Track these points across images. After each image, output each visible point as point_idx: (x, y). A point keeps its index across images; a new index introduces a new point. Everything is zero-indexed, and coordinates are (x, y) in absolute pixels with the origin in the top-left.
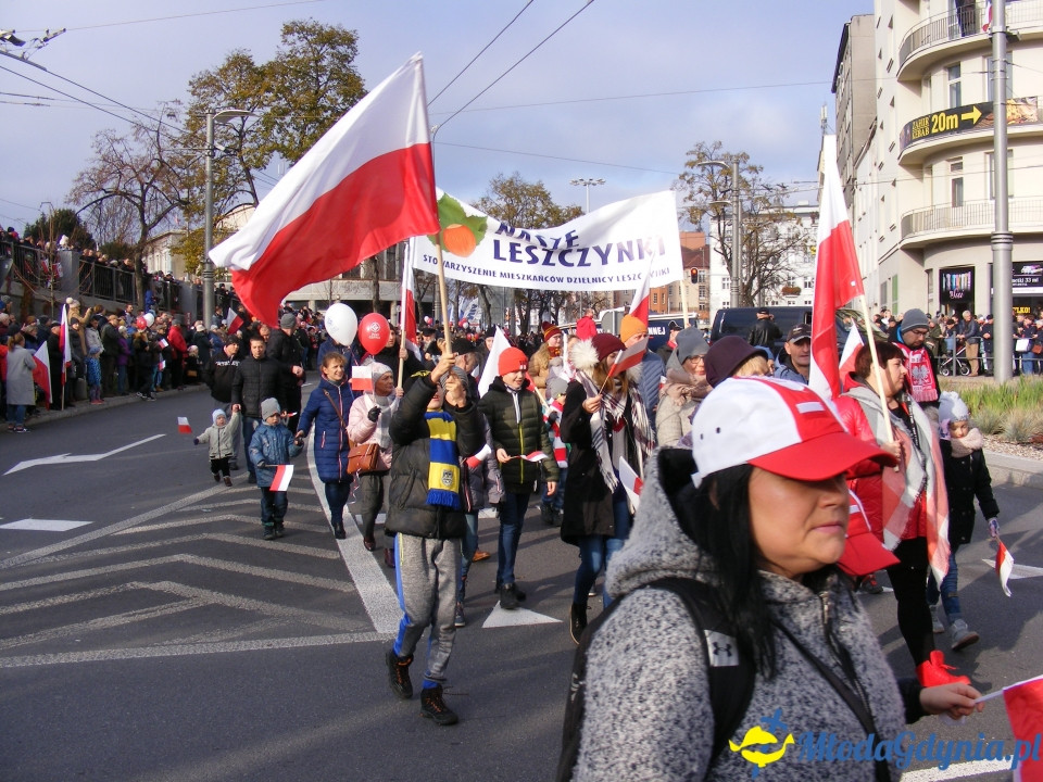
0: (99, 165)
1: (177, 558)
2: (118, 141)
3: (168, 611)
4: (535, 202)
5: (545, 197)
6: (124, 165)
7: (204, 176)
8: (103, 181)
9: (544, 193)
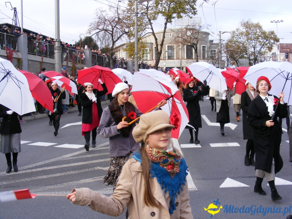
0: (97, 20)
2: (104, 11)
4: (256, 30)
5: (260, 27)
6: (106, 20)
7: (134, 23)
9: (260, 26)
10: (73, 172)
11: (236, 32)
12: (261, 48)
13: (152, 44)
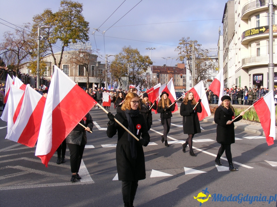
0: (5, 42)
1: (22, 158)
2: (11, 35)
3: (17, 175)
4: (135, 54)
6: (13, 42)
7: (37, 45)
8: (7, 46)
9: (137, 52)
11: (119, 56)
12: (138, 69)
13: (51, 63)
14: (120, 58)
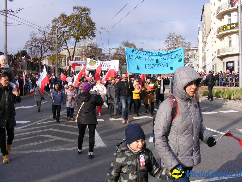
0: (31, 40)
1: (50, 129)
2: (35, 34)
3: (48, 141)
4: (132, 47)
6: (37, 40)
7: (55, 42)
8: (32, 43)
9: (134, 45)
10: (24, 139)
11: (119, 49)
13: (65, 55)
14: (120, 51)
